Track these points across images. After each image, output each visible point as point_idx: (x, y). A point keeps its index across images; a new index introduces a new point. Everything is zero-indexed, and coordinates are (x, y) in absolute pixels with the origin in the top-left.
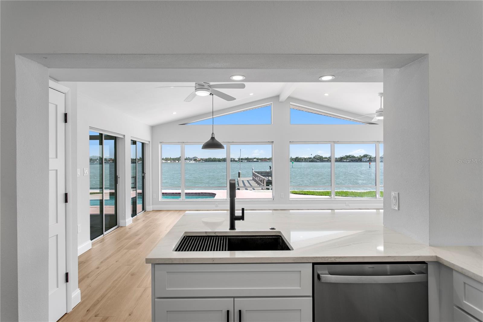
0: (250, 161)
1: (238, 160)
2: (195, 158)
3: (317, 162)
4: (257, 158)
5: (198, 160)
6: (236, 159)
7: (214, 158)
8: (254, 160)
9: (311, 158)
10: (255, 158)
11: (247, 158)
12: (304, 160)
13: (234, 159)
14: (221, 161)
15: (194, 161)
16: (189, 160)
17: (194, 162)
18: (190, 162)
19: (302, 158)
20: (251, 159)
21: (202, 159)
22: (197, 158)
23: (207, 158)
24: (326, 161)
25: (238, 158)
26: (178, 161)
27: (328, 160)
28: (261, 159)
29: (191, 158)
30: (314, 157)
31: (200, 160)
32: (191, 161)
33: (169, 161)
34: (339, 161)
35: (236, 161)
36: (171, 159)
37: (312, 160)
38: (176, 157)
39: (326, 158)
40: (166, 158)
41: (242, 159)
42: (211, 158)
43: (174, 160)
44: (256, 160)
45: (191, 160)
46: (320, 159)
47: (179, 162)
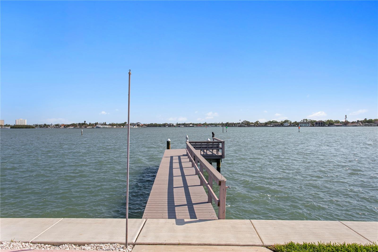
0: (186, 126)
1: (176, 125)
2: (138, 124)
3: (245, 127)
4: (193, 123)
5: (141, 125)
6: (175, 125)
7: (155, 124)
8: (191, 125)
9: (239, 123)
10: (191, 124)
11: (184, 123)
12: (234, 125)
13: (172, 124)
14: (162, 126)
15: (137, 126)
17: (137, 127)
18: (133, 127)
19: (232, 123)
20: (187, 124)
21: (145, 125)
22: (139, 124)
24: (253, 125)
25: (177, 123)
26: (123, 127)
27: (255, 125)
28: (197, 124)
29: (135, 124)
30: (242, 123)
31: (143, 126)
32: (134, 126)
34: (264, 126)
35: (174, 126)
36: (116, 125)
37: (241, 125)
38: (121, 123)
39: (252, 123)
40: (112, 124)
41: (179, 124)
42: (152, 124)
43: (120, 125)
44: (192, 125)
45: (135, 125)
46: (248, 124)
47: (124, 127)
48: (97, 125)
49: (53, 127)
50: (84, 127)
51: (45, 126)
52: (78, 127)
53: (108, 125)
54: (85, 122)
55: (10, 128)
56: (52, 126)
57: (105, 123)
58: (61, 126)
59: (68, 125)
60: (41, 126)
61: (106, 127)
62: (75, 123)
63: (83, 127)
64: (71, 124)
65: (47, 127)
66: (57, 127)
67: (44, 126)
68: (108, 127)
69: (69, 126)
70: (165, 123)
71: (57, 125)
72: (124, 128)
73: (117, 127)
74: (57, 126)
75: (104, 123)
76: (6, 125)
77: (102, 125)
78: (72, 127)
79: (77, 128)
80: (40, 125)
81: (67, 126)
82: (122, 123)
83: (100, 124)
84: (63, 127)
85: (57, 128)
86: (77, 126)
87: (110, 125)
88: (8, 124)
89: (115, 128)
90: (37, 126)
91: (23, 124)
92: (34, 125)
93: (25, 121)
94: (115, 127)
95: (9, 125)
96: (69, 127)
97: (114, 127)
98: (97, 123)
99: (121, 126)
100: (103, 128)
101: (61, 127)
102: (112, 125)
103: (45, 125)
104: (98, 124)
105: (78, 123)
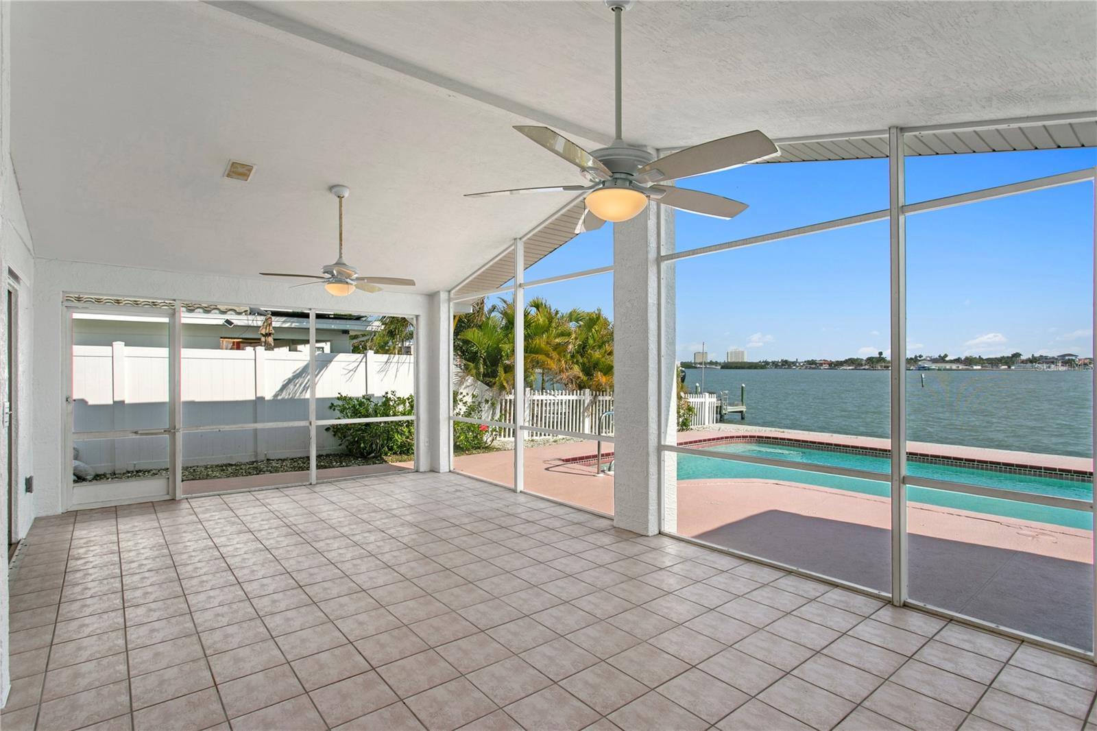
2: (1067, 358)
5: (1079, 362)
15: (1064, 364)
16: (1047, 363)
17: (1064, 368)
22: (1074, 358)
26: (1006, 367)
29: (1054, 358)
32: (1053, 366)
33: (976, 365)
36: (980, 361)
38: (999, 357)
40: (967, 358)
43: (994, 362)
45: (1053, 363)
47: (1009, 367)
48: (920, 363)
49: (804, 367)
50: (881, 366)
51: (786, 364)
52: (867, 367)
53: (953, 362)
54: (881, 353)
56: (802, 364)
57: (946, 356)
58: (821, 364)
59: (837, 361)
60: (775, 364)
61: (947, 367)
62: (857, 358)
63: (879, 368)
64: (847, 360)
65: (790, 367)
66: (813, 366)
67: (783, 365)
68: (953, 367)
69: (840, 364)
72: (1012, 370)
73: (986, 367)
74: (812, 364)
75: (940, 357)
76: (711, 363)
77: (934, 361)
78: (851, 368)
79: (864, 369)
80: (773, 363)
81: (835, 365)
82: (1003, 358)
83: (927, 360)
84: (827, 367)
85: (813, 368)
86: (862, 365)
87: (958, 361)
88: (714, 361)
89: (979, 370)
90: (767, 363)
92: (760, 362)
93: (743, 352)
94: (979, 367)
95: (716, 363)
96: (844, 367)
97: (975, 367)
98: (920, 356)
99: (999, 366)
100: (938, 370)
101: (822, 368)
102: (969, 361)
103: (786, 362)
104: (924, 360)
105: (864, 357)
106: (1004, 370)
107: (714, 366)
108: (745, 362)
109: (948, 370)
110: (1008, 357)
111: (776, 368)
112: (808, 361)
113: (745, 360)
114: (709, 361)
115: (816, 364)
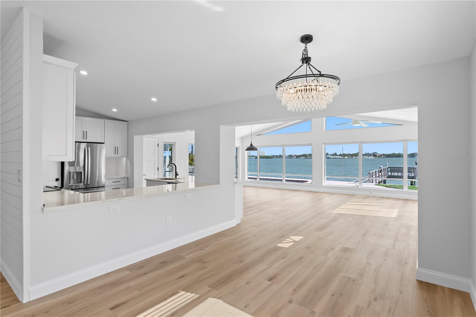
5: (378, 155)
7: (398, 154)
15: (373, 156)
17: (373, 158)
18: (368, 157)
21: (384, 155)
22: (376, 154)
23: (390, 153)
26: (355, 157)
29: (371, 154)
31: (381, 156)
32: (370, 157)
33: (346, 157)
36: (348, 155)
42: (395, 153)
43: (352, 155)
45: (370, 156)
47: (356, 157)
52: (309, 157)
53: (339, 155)
55: (256, 158)
56: (286, 156)
57: (336, 153)
58: (293, 156)
60: (277, 157)
61: (336, 157)
62: (306, 154)
64: (302, 155)
65: (282, 158)
67: (279, 157)
68: (338, 157)
69: (300, 156)
70: (413, 153)
71: (290, 156)
73: (349, 157)
75: (334, 153)
76: (252, 156)
77: (332, 155)
78: (303, 158)
79: (308, 158)
80: (276, 156)
81: (298, 157)
82: (355, 154)
83: (330, 155)
84: (295, 157)
85: (290, 158)
86: (307, 157)
87: (341, 155)
90: (274, 156)
91: (264, 155)
92: (271, 155)
93: (265, 152)
96: (301, 158)
97: (345, 157)
99: (353, 157)
101: (294, 158)
102: (344, 155)
104: (328, 155)
105: (309, 154)
106: (355, 158)
107: (253, 158)
108: (265, 156)
109: (336, 158)
110: (356, 154)
111: (277, 158)
112: (289, 155)
113: (266, 155)
114: (251, 155)
115: (291, 156)
